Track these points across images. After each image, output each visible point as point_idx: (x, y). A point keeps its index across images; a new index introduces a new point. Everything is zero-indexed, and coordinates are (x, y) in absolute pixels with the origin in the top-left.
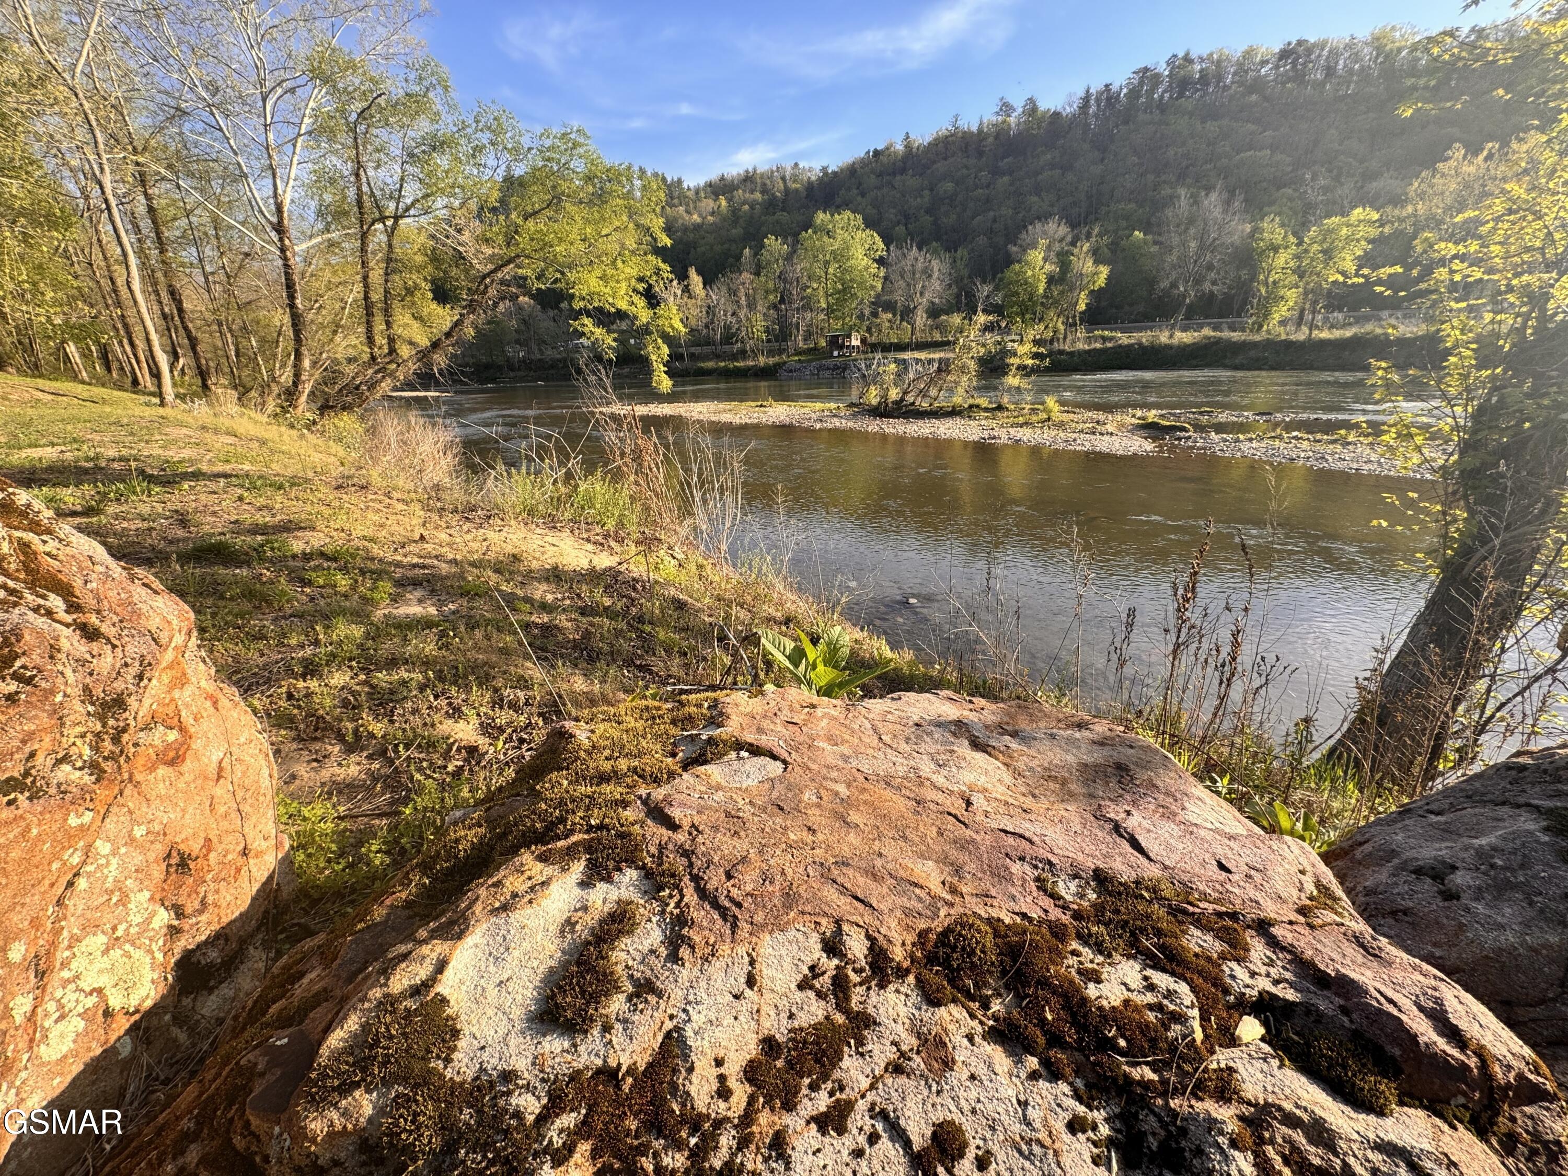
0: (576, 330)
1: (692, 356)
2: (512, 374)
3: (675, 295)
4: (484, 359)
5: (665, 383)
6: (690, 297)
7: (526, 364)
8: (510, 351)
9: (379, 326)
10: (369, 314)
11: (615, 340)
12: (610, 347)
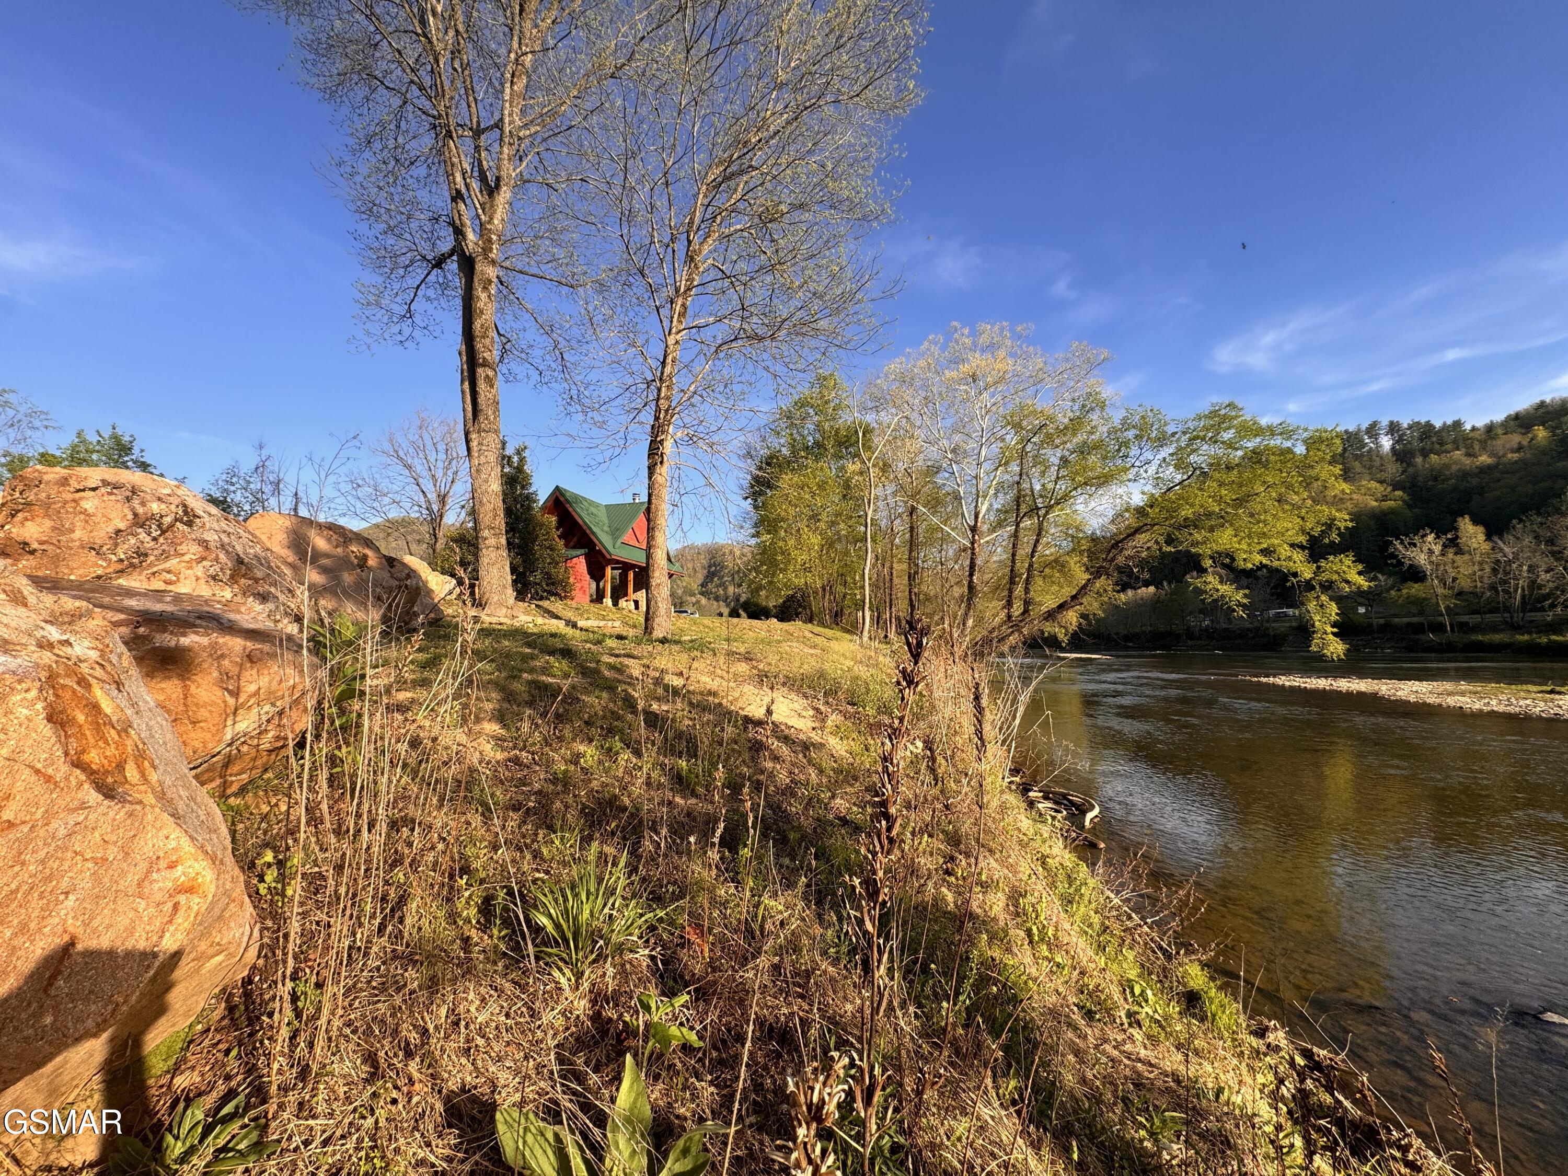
0: (1196, 588)
1: (1463, 627)
2: (1190, 643)
3: (1431, 552)
4: (1162, 628)
5: (1336, 648)
6: (1459, 552)
7: (1209, 634)
8: (1192, 621)
9: (1019, 590)
10: (1012, 582)
11: (1246, 596)
12: (1239, 604)
